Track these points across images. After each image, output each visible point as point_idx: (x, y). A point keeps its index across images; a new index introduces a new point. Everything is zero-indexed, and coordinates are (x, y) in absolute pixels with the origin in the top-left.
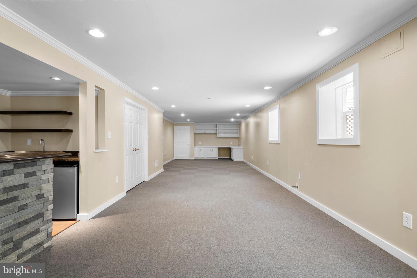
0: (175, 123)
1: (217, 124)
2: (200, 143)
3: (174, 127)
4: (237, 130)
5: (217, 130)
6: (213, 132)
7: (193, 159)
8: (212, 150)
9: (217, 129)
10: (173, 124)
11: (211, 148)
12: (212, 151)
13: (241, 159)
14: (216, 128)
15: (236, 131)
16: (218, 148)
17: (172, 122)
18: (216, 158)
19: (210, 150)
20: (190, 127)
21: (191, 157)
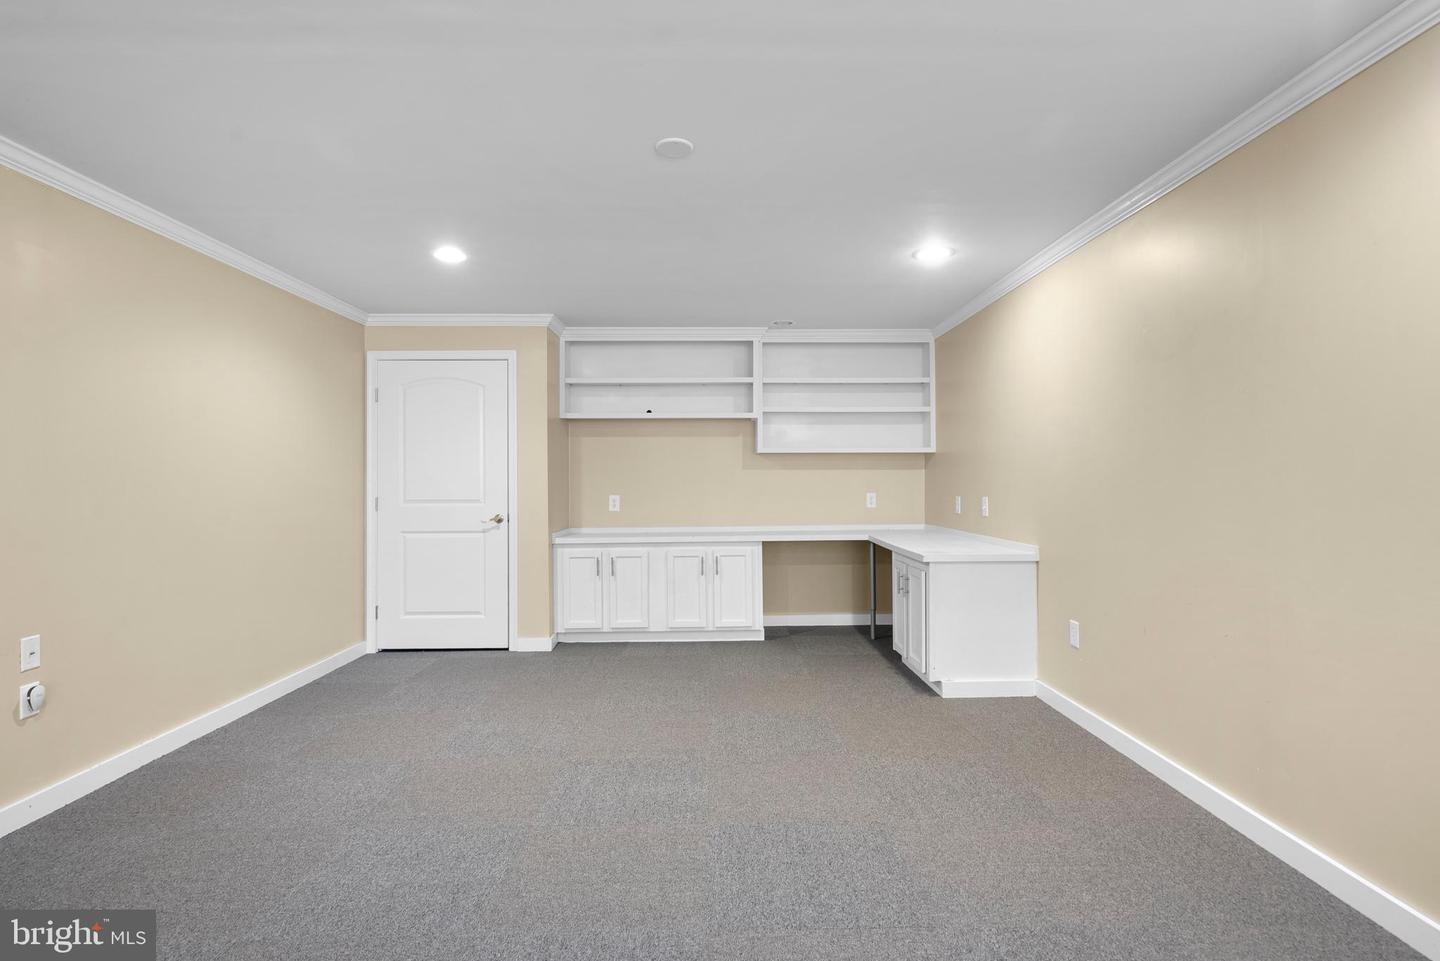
0: (372, 321)
1: (756, 335)
2: (614, 503)
3: (371, 356)
4: (918, 396)
5: (757, 389)
6: (725, 407)
7: (545, 644)
8: (710, 563)
9: (757, 381)
10: (359, 328)
11: (700, 550)
12: (710, 569)
13: (1023, 680)
14: (751, 374)
15: (911, 402)
16: (765, 544)
17: (352, 313)
18: (747, 630)
19: (697, 561)
20: (512, 355)
21: (526, 630)
